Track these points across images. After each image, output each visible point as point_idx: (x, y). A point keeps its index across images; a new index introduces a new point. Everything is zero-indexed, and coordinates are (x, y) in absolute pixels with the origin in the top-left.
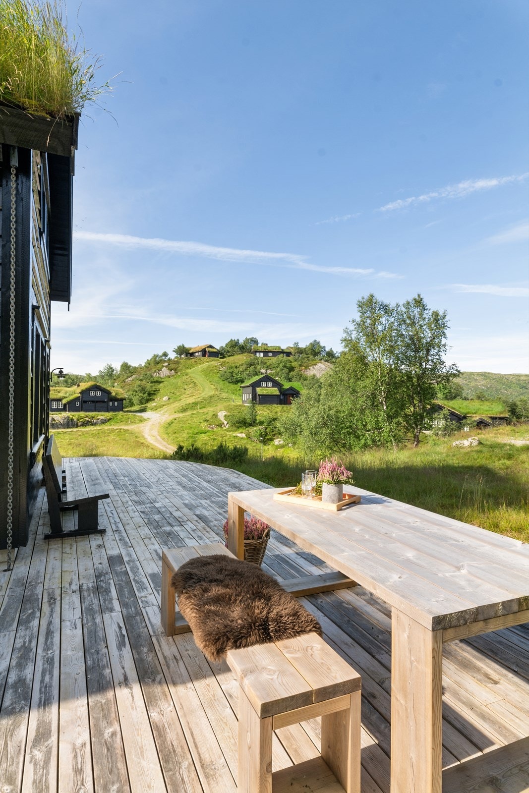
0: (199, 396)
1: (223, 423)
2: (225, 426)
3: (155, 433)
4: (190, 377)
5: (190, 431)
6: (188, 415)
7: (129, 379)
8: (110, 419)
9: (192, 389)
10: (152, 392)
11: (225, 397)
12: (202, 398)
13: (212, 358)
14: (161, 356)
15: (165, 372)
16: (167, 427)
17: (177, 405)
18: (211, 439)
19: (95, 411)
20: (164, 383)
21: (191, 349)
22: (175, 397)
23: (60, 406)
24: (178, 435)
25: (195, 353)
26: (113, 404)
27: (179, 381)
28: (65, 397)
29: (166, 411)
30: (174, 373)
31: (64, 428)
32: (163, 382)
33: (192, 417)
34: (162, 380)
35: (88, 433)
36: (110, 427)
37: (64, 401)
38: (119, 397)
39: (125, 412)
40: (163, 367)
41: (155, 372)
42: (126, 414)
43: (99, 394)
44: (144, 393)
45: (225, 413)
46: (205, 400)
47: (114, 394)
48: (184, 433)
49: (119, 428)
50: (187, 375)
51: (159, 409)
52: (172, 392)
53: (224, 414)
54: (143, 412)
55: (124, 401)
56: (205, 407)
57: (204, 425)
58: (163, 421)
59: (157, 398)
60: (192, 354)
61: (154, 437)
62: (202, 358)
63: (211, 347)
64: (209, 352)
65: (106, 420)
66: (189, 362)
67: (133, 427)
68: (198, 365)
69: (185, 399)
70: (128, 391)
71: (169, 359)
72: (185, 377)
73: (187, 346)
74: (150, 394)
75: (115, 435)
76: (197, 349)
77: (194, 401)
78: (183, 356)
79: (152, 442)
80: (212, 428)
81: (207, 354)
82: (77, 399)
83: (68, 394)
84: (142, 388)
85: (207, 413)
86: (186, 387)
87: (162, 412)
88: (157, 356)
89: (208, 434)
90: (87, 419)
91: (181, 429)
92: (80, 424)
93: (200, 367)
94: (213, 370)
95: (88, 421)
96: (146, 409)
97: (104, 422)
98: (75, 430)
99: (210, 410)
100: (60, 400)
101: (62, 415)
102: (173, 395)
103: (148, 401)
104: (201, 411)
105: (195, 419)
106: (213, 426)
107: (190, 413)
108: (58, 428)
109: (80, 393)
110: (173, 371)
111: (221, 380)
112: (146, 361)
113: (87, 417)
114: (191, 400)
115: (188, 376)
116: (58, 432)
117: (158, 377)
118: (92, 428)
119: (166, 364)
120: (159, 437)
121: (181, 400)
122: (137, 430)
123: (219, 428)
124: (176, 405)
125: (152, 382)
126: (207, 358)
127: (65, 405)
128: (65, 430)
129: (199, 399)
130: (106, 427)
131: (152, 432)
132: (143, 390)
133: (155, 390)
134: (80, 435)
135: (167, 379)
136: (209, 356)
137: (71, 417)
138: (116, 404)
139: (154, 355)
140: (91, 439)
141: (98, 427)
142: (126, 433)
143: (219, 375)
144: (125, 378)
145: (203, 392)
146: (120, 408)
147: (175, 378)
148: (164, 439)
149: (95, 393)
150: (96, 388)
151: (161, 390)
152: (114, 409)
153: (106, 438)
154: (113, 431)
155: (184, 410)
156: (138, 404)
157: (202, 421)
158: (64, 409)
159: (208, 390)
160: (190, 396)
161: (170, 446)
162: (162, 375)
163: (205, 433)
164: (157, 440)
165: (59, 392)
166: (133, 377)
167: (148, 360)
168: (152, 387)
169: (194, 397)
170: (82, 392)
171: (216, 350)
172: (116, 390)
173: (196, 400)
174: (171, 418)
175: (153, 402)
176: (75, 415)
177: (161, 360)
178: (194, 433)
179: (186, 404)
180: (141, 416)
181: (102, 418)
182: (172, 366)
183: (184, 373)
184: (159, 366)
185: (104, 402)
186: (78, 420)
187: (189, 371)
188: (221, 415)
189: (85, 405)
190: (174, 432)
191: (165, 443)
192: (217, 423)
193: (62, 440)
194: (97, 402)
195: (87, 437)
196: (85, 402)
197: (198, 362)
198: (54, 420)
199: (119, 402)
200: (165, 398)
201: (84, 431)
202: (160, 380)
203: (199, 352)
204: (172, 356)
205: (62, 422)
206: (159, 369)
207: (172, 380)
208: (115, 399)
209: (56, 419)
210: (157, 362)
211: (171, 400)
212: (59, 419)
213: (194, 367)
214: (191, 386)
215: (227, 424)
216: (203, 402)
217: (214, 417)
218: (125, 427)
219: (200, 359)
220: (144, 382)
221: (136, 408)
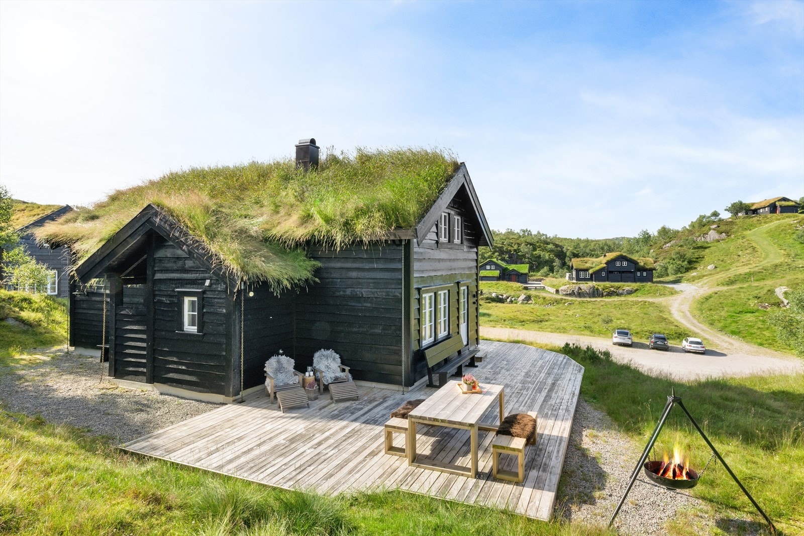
0: (758, 265)
1: (783, 302)
2: (785, 306)
3: (686, 308)
4: (748, 240)
5: (732, 309)
6: (734, 289)
7: (667, 245)
8: (637, 290)
9: (749, 256)
10: (694, 260)
11: (801, 266)
12: (761, 267)
13: (785, 214)
14: (709, 217)
15: (713, 235)
16: (702, 303)
17: (723, 276)
18: (760, 320)
19: (621, 281)
20: (711, 248)
21: (753, 204)
22: (724, 265)
23: (587, 275)
24: (714, 313)
25: (760, 209)
26: (642, 274)
27: (732, 246)
28: (592, 268)
29: (706, 284)
30: (726, 237)
31: (590, 298)
32: (709, 247)
33: (738, 292)
34: (709, 245)
35: (610, 304)
36: (636, 299)
37: (591, 271)
38: (648, 267)
39: (653, 282)
40: (710, 229)
41: (700, 236)
42: (654, 285)
43: (625, 264)
44: (683, 261)
45: (785, 290)
46: (765, 270)
47: (642, 264)
48: (723, 310)
49: (644, 300)
50: (743, 238)
51: (697, 281)
52: (722, 259)
53: (783, 290)
54: (677, 283)
55: (654, 271)
56: (764, 279)
57: (753, 303)
58: (699, 295)
59: (700, 267)
60: (755, 211)
61: (683, 312)
62: (769, 215)
63: (784, 199)
64: (781, 206)
65: (632, 291)
66: (749, 221)
67: (660, 299)
68: (763, 224)
69: (736, 268)
70: (664, 258)
71: (720, 220)
72: (740, 241)
73: (747, 201)
74: (690, 262)
75: (637, 307)
76: (763, 205)
77: (748, 271)
78: (740, 214)
79: (678, 318)
80: (765, 307)
81: (779, 209)
82: (602, 269)
83: (594, 265)
84: (681, 256)
85: (762, 288)
86: (740, 253)
87: (700, 284)
88: (704, 217)
89: (757, 314)
90: (612, 289)
91: (720, 306)
92: (605, 294)
93: (765, 227)
94: (785, 230)
95: (613, 291)
96: (681, 279)
97: (630, 293)
98: (599, 299)
99: (769, 283)
100: (586, 270)
101: (588, 285)
102: (721, 263)
103: (687, 270)
104: (756, 284)
105: (742, 295)
106: (767, 304)
107: (738, 287)
108: (585, 297)
109: (606, 263)
110: (724, 234)
111: (798, 242)
112: (690, 223)
113: (612, 287)
114: (745, 270)
115: (745, 240)
116: (583, 301)
117: (704, 242)
118: (615, 299)
119: (714, 226)
120: (688, 314)
121: (729, 269)
122: (664, 304)
123: (775, 308)
124: (721, 276)
125: (694, 248)
126: (778, 214)
127: (592, 275)
128: (589, 299)
129: (756, 269)
130: (631, 298)
131: (682, 306)
132: (682, 257)
133: (698, 257)
134: (602, 306)
135: (716, 244)
136: (781, 212)
137: (596, 286)
138: (645, 274)
139: (700, 216)
140: (612, 310)
141: (622, 298)
142: (651, 306)
143: (794, 236)
144: (663, 244)
145: (765, 259)
146: (649, 279)
147: (727, 242)
148: (694, 316)
149: (621, 263)
150: (622, 258)
151: (705, 257)
152: (642, 280)
153: (627, 310)
154: (637, 303)
155: (731, 282)
156: (672, 274)
157: (751, 297)
158: (591, 279)
159: (774, 256)
160: (744, 265)
161: (700, 325)
162: (708, 240)
163: (753, 313)
164: (685, 317)
165: (586, 263)
166: (672, 242)
167: (692, 222)
168: (693, 253)
169: (750, 266)
170: (608, 263)
171: (793, 204)
172: (645, 259)
173: (752, 270)
174: (710, 291)
175: (694, 271)
176: (600, 285)
177: (709, 222)
178: (737, 312)
179: (736, 275)
180: (673, 288)
181: (627, 288)
182: (723, 228)
183: (740, 235)
184: (705, 229)
185: (631, 272)
186: (604, 290)
187: (748, 232)
188: (780, 292)
189: (611, 275)
190: (709, 308)
191: (695, 321)
192: (772, 301)
193: (585, 310)
194: (623, 272)
195: (609, 308)
196: (611, 272)
197: (763, 221)
198: (581, 289)
199: (648, 272)
200: (710, 267)
201: (608, 302)
202: (706, 245)
203: (765, 208)
204: (726, 216)
205: (587, 291)
206: (705, 232)
207: (722, 245)
208: (643, 269)
209: (582, 288)
210: (702, 224)
211: (718, 270)
212: (586, 288)
213: (756, 227)
214: (748, 252)
215: (788, 304)
216: (762, 272)
217: (769, 293)
218: (651, 300)
219: (766, 217)
220: (685, 247)
221: (671, 278)
